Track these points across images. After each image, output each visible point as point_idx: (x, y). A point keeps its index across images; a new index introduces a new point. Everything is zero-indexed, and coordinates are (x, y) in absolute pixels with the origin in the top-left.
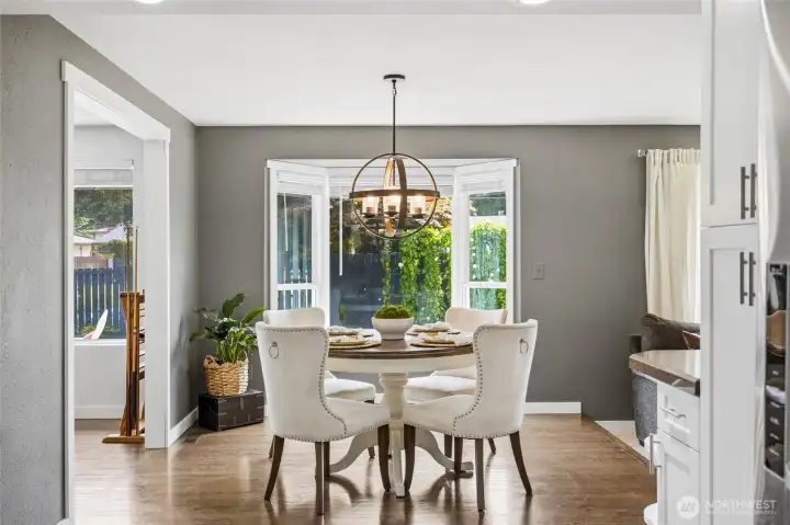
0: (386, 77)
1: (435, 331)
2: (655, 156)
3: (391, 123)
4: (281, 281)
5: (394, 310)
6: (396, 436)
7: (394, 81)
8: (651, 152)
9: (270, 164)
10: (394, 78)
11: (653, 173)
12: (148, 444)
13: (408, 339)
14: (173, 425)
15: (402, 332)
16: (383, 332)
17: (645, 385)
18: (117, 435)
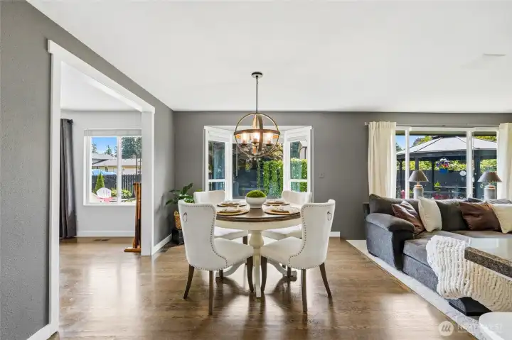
0: (253, 74)
1: (277, 204)
2: (373, 125)
3: (255, 109)
4: (210, 178)
5: (256, 193)
6: (257, 260)
7: (257, 77)
8: (371, 123)
9: (206, 127)
10: (257, 74)
11: (372, 133)
12: (142, 254)
13: (264, 208)
14: (155, 245)
15: (261, 204)
16: (251, 204)
17: (372, 227)
18: (131, 247)
